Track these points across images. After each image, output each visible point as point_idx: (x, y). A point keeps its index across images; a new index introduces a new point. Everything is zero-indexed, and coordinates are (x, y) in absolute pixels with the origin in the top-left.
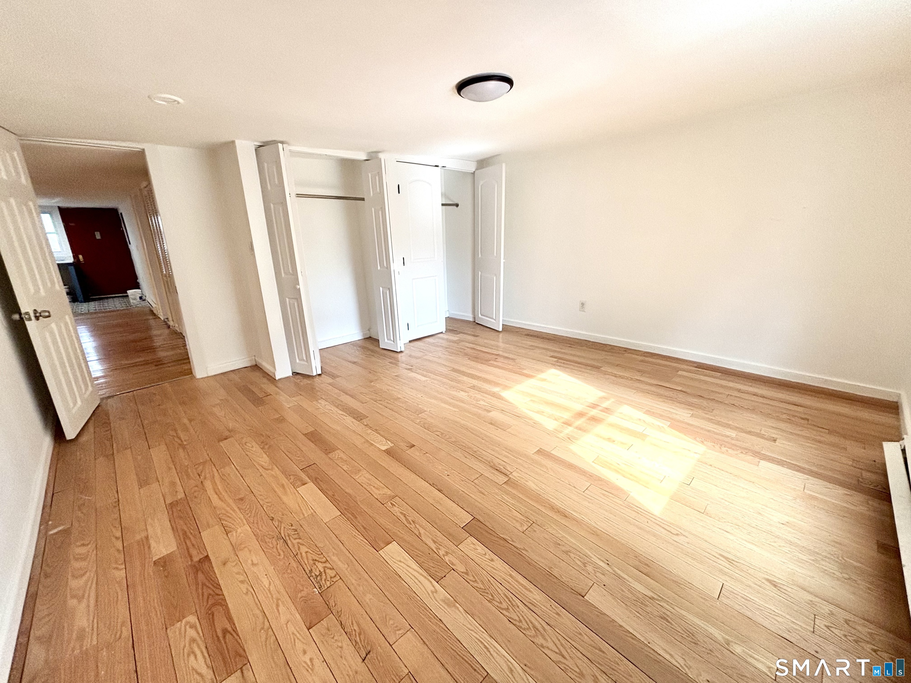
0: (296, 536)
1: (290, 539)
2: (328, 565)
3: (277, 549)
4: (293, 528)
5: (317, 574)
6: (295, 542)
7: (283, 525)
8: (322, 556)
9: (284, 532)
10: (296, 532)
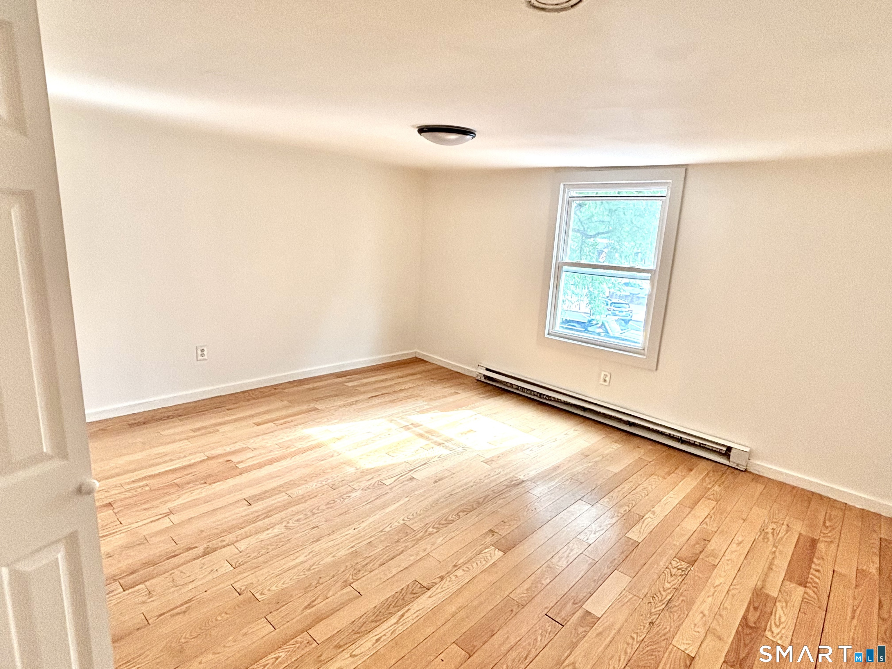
0: (659, 595)
1: (665, 598)
2: (670, 566)
3: (679, 604)
4: (652, 601)
5: (680, 571)
6: (664, 594)
7: (653, 611)
8: (665, 572)
9: (660, 606)
10: (655, 596)
